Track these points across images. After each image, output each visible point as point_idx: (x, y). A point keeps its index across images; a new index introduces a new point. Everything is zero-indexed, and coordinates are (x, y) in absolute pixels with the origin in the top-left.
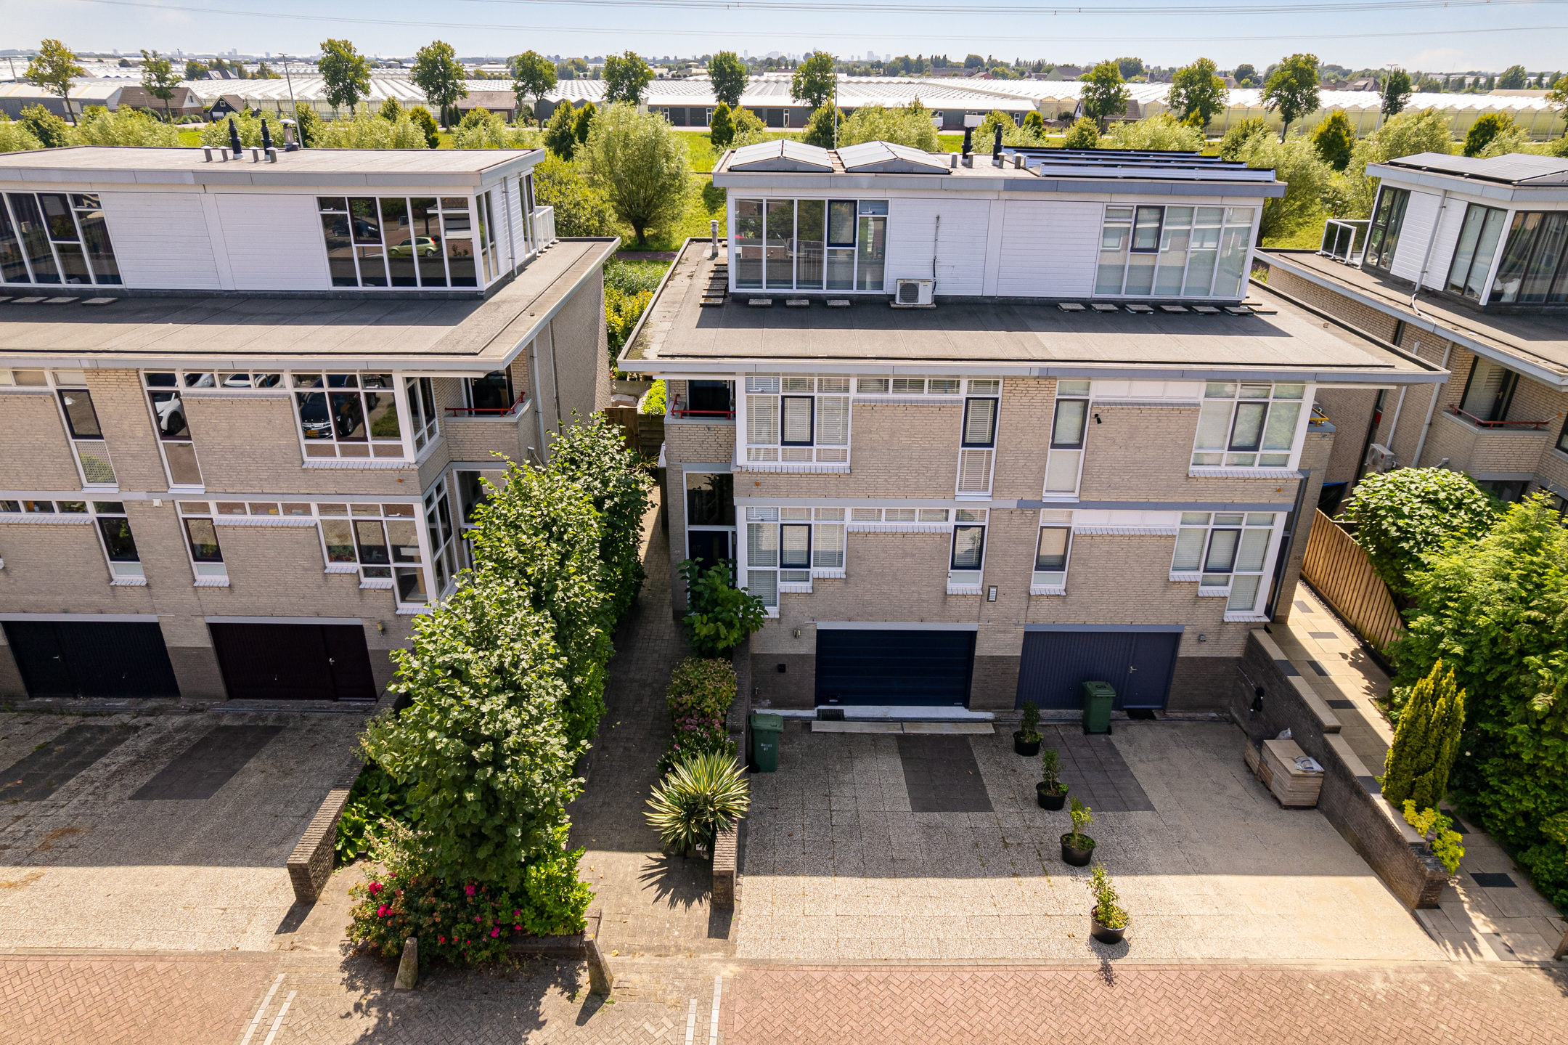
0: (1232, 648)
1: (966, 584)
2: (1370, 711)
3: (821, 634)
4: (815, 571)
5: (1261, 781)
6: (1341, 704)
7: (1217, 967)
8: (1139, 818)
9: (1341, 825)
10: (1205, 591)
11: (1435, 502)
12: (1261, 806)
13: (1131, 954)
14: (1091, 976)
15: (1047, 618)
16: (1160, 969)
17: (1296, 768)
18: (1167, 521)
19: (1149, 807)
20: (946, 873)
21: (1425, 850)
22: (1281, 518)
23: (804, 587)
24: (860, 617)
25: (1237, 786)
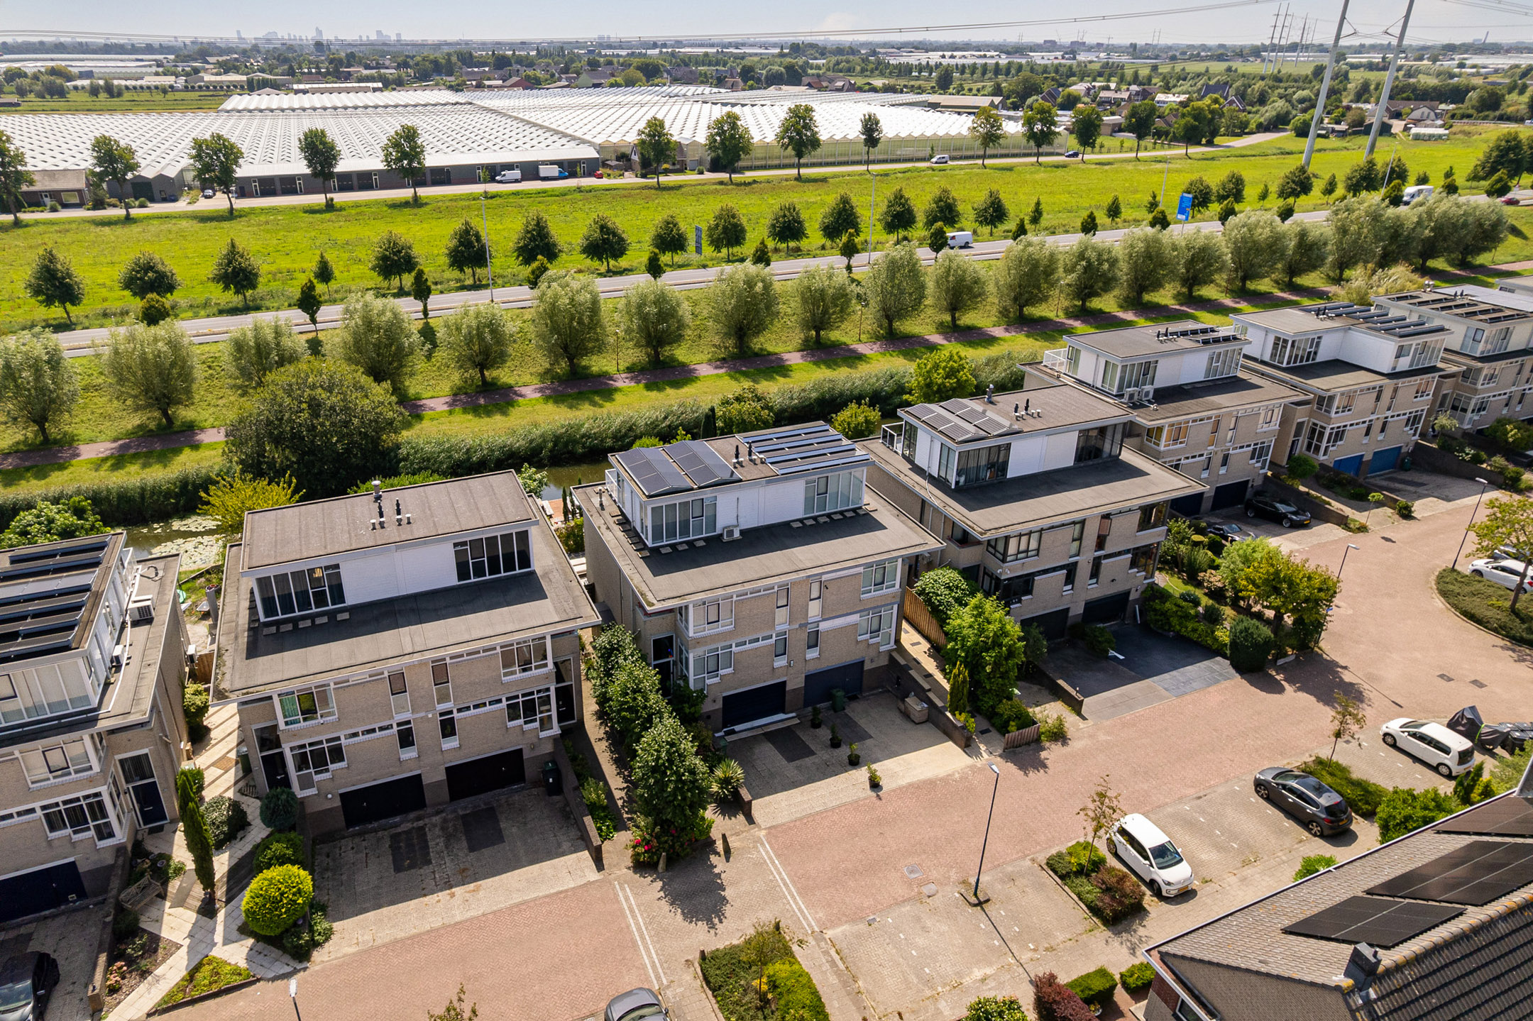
0: (884, 661)
1: (781, 662)
2: (939, 676)
3: (725, 698)
4: (721, 672)
5: (906, 715)
6: (929, 676)
7: (910, 785)
8: (868, 742)
9: (937, 726)
10: (872, 641)
11: (949, 588)
12: (909, 726)
13: (885, 789)
14: (874, 799)
15: (813, 668)
16: (894, 791)
17: (918, 708)
18: (855, 618)
19: (871, 737)
20: (813, 781)
21: (964, 727)
22: (896, 607)
23: (716, 680)
24: (740, 686)
25: (899, 720)
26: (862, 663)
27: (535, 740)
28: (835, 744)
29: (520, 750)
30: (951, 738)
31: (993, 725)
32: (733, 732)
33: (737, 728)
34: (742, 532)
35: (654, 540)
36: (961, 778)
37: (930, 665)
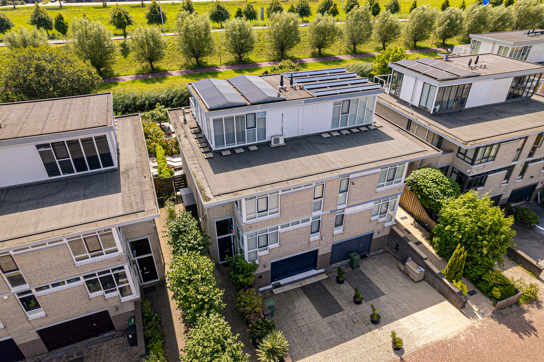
1: (315, 237)
2: (426, 244)
3: (272, 264)
4: (270, 246)
5: (406, 274)
6: (418, 243)
7: (426, 347)
8: (382, 298)
9: (433, 285)
10: (381, 220)
11: (436, 183)
12: (410, 284)
13: (406, 352)
15: (337, 240)
16: (414, 354)
17: (418, 271)
18: (371, 205)
19: (384, 294)
20: (345, 341)
21: (461, 293)
22: (399, 196)
23: (266, 252)
24: (284, 255)
25: (401, 278)
26: (372, 235)
27: (118, 304)
28: (357, 301)
29: (106, 312)
30: (447, 298)
31: (479, 288)
32: (279, 286)
33: (282, 282)
34: (286, 140)
35: (216, 145)
36: (467, 340)
37: (417, 234)
